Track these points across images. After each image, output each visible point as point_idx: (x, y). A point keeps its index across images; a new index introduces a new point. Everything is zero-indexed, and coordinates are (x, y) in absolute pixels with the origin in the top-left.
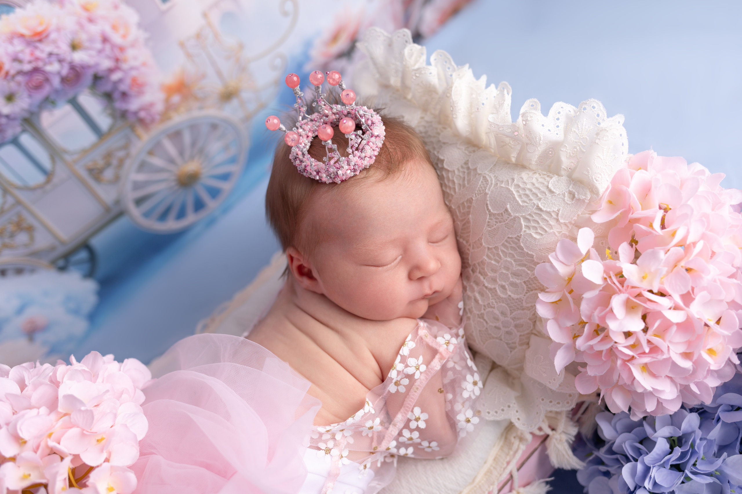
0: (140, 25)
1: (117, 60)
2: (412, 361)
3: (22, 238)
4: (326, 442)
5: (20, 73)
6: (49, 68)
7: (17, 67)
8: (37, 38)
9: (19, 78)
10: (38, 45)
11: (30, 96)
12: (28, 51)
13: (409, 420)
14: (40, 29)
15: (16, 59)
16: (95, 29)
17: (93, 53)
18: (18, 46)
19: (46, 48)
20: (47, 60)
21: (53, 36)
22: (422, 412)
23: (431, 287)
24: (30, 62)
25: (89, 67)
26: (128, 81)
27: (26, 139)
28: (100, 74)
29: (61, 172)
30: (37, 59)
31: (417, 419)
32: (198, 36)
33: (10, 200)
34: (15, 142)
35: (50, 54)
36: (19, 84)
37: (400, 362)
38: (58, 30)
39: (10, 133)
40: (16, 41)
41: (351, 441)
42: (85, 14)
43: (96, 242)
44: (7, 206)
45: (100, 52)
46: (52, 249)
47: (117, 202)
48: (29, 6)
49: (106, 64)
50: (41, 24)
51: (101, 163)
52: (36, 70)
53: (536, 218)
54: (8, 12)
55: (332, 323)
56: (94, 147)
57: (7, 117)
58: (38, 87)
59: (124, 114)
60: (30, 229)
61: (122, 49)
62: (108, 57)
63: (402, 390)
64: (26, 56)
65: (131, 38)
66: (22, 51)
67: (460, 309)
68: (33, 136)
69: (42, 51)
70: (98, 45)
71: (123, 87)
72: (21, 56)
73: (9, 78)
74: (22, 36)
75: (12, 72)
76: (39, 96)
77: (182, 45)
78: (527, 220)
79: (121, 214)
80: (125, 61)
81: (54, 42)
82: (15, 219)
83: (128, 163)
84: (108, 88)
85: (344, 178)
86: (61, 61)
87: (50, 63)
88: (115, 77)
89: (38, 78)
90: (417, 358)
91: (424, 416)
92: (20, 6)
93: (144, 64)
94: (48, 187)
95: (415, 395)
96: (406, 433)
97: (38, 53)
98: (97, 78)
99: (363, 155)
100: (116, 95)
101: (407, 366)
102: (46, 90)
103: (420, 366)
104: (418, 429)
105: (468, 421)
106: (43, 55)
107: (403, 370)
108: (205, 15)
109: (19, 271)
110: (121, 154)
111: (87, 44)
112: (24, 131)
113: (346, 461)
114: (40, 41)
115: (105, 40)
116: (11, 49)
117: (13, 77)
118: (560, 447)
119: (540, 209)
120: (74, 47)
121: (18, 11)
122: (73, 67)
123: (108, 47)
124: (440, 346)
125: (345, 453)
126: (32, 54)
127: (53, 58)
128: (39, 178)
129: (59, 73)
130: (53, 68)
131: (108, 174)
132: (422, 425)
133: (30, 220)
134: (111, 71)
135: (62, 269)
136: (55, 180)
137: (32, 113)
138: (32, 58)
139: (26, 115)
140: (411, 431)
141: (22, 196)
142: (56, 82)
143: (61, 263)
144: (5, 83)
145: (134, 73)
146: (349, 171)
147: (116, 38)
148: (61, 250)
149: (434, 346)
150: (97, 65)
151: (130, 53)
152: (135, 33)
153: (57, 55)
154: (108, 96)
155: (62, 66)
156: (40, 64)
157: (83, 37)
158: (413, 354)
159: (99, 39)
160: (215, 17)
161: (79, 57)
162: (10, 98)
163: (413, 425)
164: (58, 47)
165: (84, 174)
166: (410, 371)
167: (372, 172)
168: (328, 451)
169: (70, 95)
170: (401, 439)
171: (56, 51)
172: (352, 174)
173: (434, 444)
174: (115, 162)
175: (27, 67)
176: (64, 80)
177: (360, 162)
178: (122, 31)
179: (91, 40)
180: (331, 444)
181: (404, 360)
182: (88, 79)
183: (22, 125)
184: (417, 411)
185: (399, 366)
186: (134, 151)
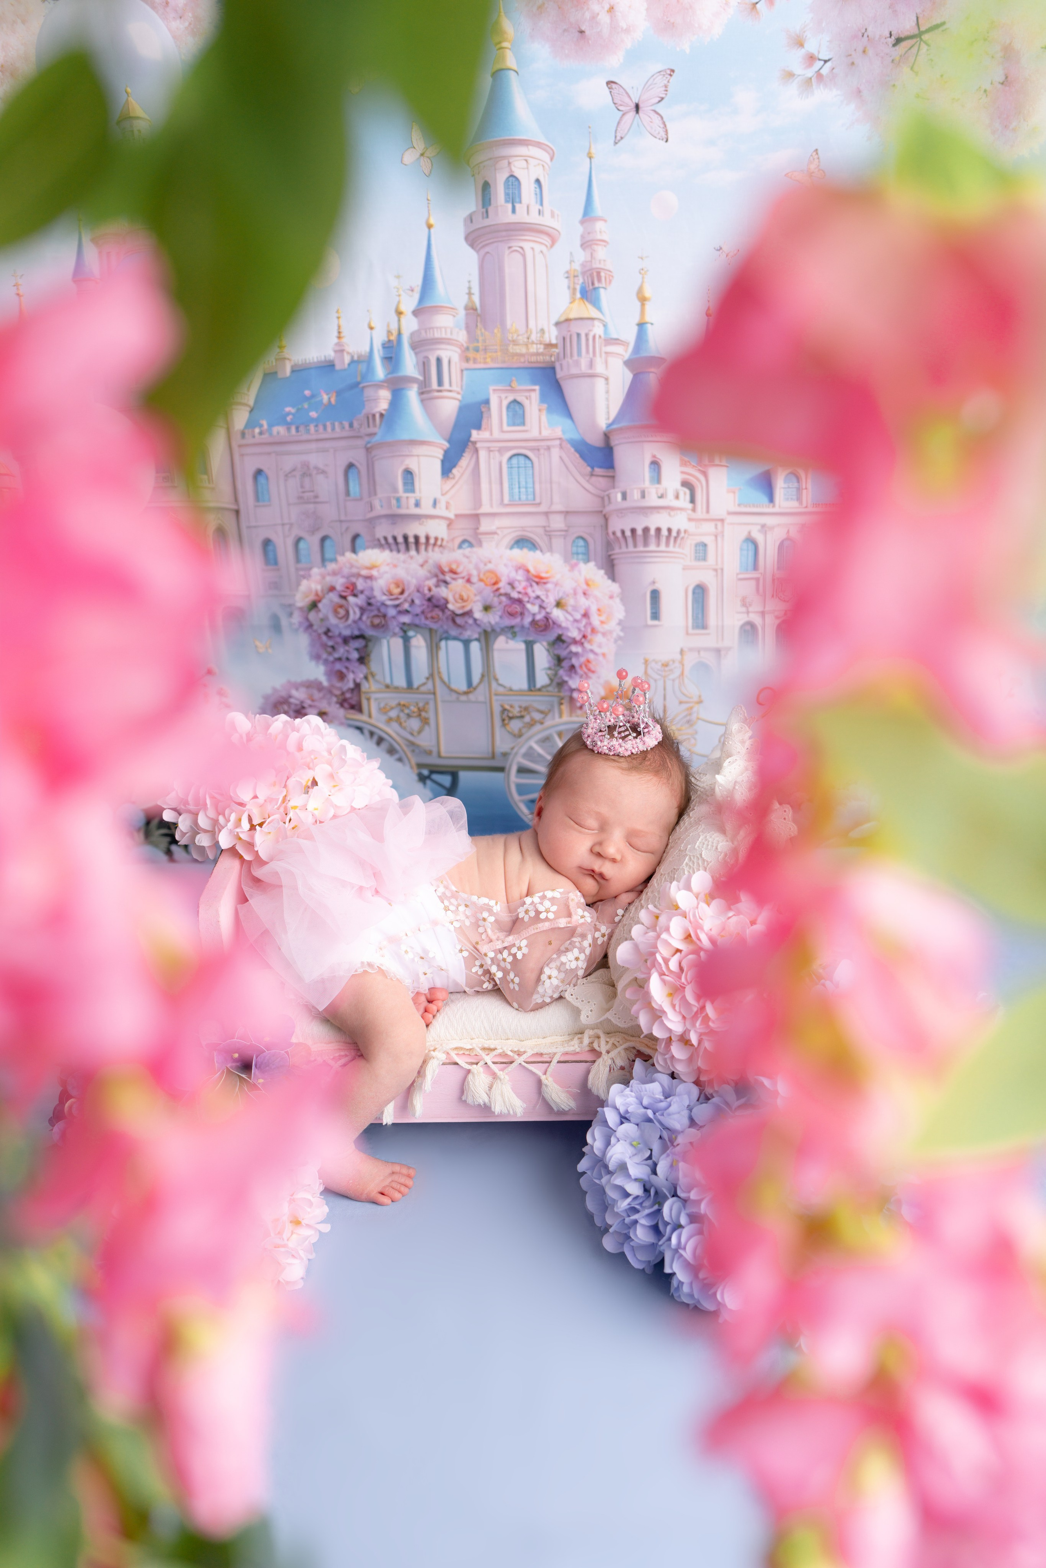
0: (620, 623)
1: (584, 637)
2: (547, 904)
3: (415, 724)
4: (451, 903)
5: (507, 595)
6: (529, 606)
7: (508, 589)
8: (537, 580)
9: (503, 599)
10: (534, 584)
11: (501, 617)
12: (524, 584)
13: (514, 945)
14: (543, 575)
15: (511, 585)
16: (583, 602)
17: (571, 618)
18: (520, 576)
19: (538, 591)
20: (532, 599)
21: (549, 586)
22: (526, 946)
23: (600, 868)
24: (519, 593)
25: (559, 626)
26: (582, 660)
27: (475, 647)
28: (564, 638)
29: (480, 694)
30: (526, 594)
31: (520, 948)
32: (666, 665)
33: (430, 685)
34: (466, 643)
35: (538, 597)
36: (500, 603)
37: (539, 897)
38: (556, 584)
39: (467, 634)
40: (521, 572)
41: (468, 923)
42: (585, 587)
43: (463, 775)
44: (423, 689)
45: (576, 621)
46: (429, 753)
47: (505, 755)
48: (548, 555)
49: (574, 634)
50: (547, 572)
51: (516, 712)
52: (519, 601)
53: (695, 860)
54: (530, 549)
55: (525, 851)
56: (520, 693)
57: (475, 620)
58: (512, 615)
59: (561, 684)
60: (425, 722)
61: (594, 631)
62: (579, 629)
63: (526, 919)
64: (520, 588)
65: (607, 627)
66: (519, 581)
67: (618, 915)
68: (481, 649)
69: (534, 591)
70: (578, 616)
71: (574, 661)
72: (516, 584)
73: (497, 593)
74: (528, 571)
75: (502, 591)
76: (508, 622)
77: (646, 662)
78: (690, 859)
79: (501, 769)
80: (590, 642)
81: (547, 591)
82: (421, 705)
83: (538, 727)
84: (563, 653)
85: (600, 750)
86: (541, 607)
87: (533, 604)
88: (574, 649)
89: (518, 608)
90: (552, 905)
91: (525, 950)
92: (541, 551)
93: (604, 655)
94: (463, 698)
95: (532, 931)
96: (505, 953)
97: (529, 590)
98: (559, 639)
99: (623, 744)
100: (565, 664)
101: (541, 903)
102: (516, 621)
103: (550, 911)
104: (514, 955)
105: (550, 977)
106: (533, 595)
107: (536, 904)
108: (682, 652)
109: (391, 751)
110: (537, 716)
111: (570, 609)
112: (478, 640)
113: (452, 928)
114: (537, 583)
115: (586, 615)
116: (513, 575)
117: (501, 595)
118: (601, 1068)
119: (701, 855)
120: (558, 604)
121: (538, 552)
122: (547, 618)
123: (584, 621)
124: (576, 914)
125: (457, 924)
126: (525, 588)
127: (538, 602)
128: (463, 687)
129: (534, 615)
130: (533, 608)
131: (515, 725)
132: (519, 956)
133: (431, 715)
134: (575, 642)
135: (422, 779)
136: (472, 697)
137: (493, 630)
138: (523, 591)
139: (489, 629)
140: (510, 954)
141: (440, 689)
142: (527, 620)
143: (425, 772)
144: (492, 595)
145: (591, 656)
146: (605, 748)
147: (595, 620)
148: (433, 760)
149: (572, 910)
150: (567, 629)
151: (599, 638)
152: (612, 625)
153: (543, 601)
154: (559, 660)
155: (540, 612)
156: (526, 599)
157: (571, 602)
158: (553, 900)
159: (582, 612)
160: (691, 660)
161: (557, 614)
162: (487, 608)
163: (514, 950)
164: (547, 596)
165: (497, 710)
166: (541, 908)
167: (622, 760)
168: (446, 909)
169: (531, 639)
170: (500, 957)
171: (543, 597)
172: (607, 752)
173: (517, 980)
174: (527, 719)
175: (515, 595)
176: (534, 623)
177: (617, 747)
178: (603, 618)
179: (575, 608)
180: (452, 908)
181: (543, 897)
182: (552, 636)
183: (480, 634)
184: (524, 943)
185: (536, 899)
186: (548, 722)
